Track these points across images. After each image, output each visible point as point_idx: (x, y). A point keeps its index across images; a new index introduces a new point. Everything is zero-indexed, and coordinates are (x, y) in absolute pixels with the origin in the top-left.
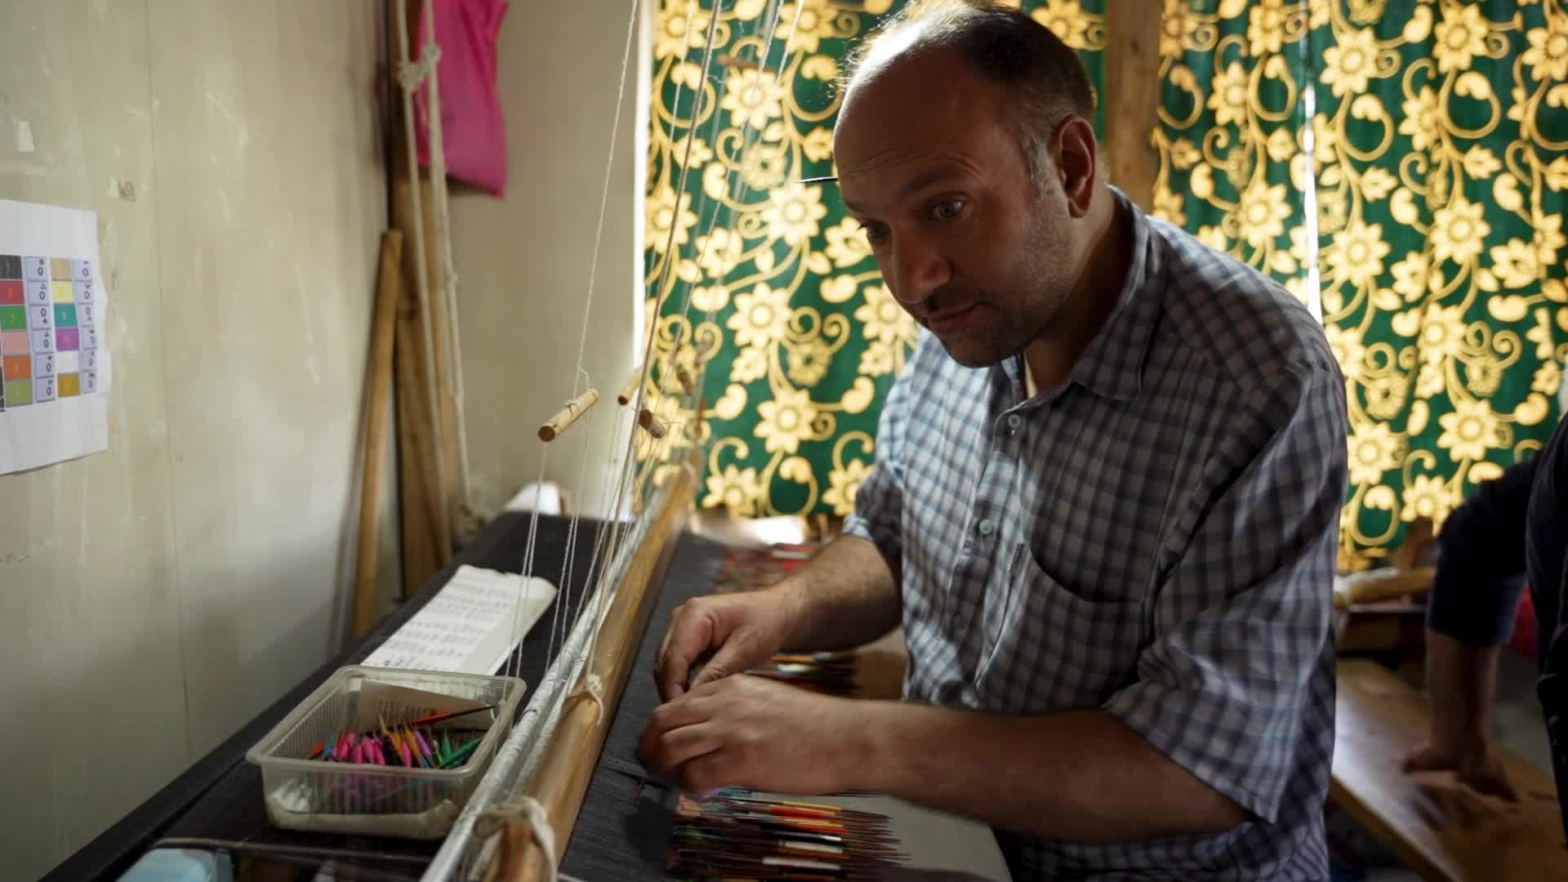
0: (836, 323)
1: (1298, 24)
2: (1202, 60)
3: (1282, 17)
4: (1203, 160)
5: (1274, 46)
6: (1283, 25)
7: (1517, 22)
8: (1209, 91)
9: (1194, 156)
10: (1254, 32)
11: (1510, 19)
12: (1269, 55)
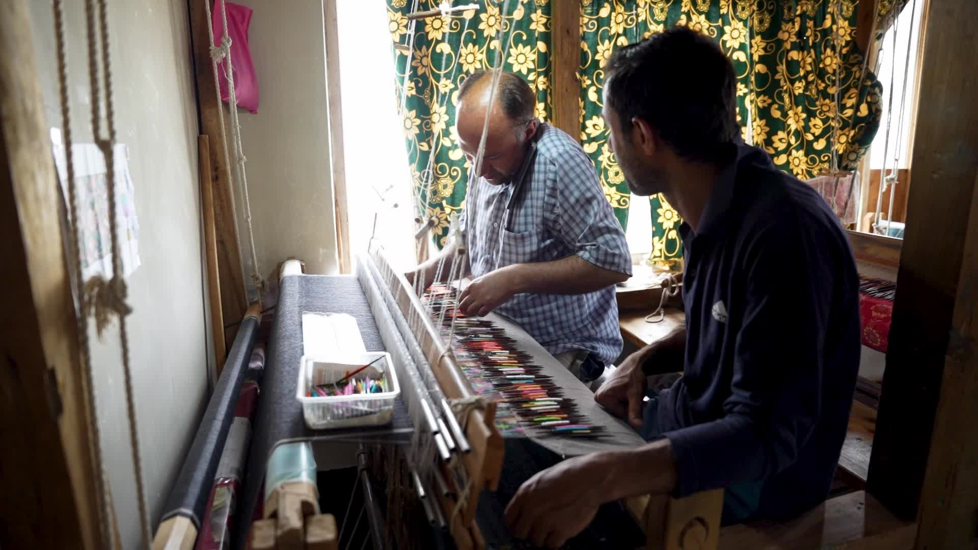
0: (455, 170)
1: (632, 20)
2: (591, 36)
3: (626, 17)
4: (593, 84)
5: (621, 31)
6: (626, 21)
7: (720, 22)
8: (595, 52)
9: (589, 82)
10: (613, 24)
11: (717, 22)
12: (619, 35)
